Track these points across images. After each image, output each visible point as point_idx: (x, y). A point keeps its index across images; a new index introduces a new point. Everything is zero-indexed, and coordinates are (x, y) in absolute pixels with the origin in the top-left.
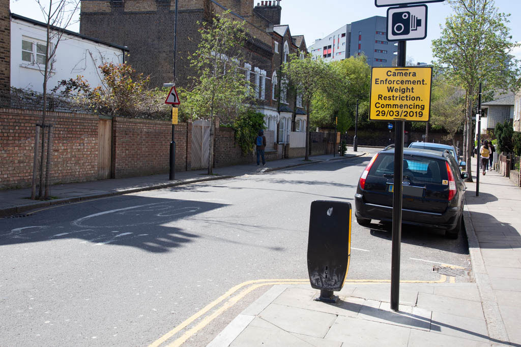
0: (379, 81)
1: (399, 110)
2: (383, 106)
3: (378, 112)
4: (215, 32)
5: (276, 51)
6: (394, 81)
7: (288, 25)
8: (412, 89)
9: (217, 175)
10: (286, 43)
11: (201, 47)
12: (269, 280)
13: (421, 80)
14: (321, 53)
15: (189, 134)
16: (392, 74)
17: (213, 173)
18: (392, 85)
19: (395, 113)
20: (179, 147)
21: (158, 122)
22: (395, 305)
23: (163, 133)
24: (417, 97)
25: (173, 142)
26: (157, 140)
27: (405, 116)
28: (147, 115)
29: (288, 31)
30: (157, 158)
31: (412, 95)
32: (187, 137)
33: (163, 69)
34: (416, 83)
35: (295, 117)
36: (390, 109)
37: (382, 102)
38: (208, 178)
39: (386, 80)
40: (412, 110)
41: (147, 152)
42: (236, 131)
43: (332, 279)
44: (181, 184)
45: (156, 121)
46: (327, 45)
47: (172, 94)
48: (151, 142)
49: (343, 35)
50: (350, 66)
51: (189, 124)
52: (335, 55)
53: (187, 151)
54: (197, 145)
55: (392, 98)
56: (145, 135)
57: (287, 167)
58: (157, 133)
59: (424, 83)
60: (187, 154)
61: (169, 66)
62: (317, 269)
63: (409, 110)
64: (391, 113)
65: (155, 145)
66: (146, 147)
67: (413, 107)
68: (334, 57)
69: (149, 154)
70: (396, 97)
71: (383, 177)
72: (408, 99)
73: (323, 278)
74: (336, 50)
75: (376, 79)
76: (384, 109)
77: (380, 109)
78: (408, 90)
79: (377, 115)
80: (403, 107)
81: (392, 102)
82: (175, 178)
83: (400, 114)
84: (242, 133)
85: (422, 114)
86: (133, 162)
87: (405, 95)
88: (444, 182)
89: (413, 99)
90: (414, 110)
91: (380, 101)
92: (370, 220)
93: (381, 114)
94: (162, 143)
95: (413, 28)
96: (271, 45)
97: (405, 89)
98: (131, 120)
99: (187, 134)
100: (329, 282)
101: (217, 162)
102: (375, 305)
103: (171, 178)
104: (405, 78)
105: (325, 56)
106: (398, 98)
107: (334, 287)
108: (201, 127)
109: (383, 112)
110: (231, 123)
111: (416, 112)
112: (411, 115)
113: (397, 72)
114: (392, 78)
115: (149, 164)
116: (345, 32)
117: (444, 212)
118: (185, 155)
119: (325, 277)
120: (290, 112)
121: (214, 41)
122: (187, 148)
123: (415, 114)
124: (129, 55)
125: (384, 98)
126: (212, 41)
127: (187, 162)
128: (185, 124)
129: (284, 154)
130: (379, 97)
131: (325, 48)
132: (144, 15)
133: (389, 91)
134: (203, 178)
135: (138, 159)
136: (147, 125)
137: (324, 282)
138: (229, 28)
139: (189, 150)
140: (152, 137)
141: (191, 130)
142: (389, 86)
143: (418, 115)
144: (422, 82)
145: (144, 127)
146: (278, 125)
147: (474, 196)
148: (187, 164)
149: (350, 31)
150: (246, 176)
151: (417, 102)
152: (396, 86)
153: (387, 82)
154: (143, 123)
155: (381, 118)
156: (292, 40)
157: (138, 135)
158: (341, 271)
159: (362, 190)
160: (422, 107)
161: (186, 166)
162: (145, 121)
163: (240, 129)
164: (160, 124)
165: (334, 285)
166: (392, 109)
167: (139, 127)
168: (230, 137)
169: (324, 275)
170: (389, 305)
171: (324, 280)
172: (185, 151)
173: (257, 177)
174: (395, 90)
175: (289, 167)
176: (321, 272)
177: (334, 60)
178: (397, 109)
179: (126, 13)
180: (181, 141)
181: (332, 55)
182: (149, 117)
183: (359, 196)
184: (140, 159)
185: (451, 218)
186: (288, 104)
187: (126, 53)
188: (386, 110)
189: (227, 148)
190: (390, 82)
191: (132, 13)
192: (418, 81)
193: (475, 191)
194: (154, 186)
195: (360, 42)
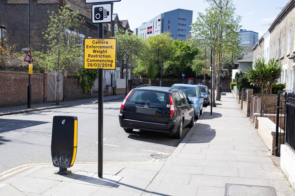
0: (89, 46)
1: (100, 63)
2: (91, 61)
3: (89, 64)
4: (60, 18)
5: (109, 30)
6: (96, 46)
7: (117, 14)
8: (106, 51)
9: (61, 105)
10: (116, 25)
11: (50, 26)
12: (40, 164)
13: (111, 46)
14: (146, 31)
15: (45, 80)
16: (95, 42)
17: (60, 104)
18: (95, 49)
19: (97, 65)
20: (39, 89)
21: (23, 73)
22: (100, 175)
23: (26, 80)
24: (109, 56)
25: (30, 85)
26: (22, 84)
27: (103, 66)
28: (14, 69)
29: (117, 17)
30: (22, 95)
31: (106, 54)
32: (44, 82)
33: (34, 40)
34: (108, 48)
35: (123, 70)
36: (95, 63)
37: (91, 58)
38: (54, 107)
39: (92, 46)
40: (106, 63)
41: (15, 91)
42: (79, 78)
43: (65, 161)
44: (34, 111)
45: (21, 72)
46: (150, 26)
47: (29, 55)
48: (18, 85)
49: (159, 20)
50: (159, 39)
51: (45, 74)
52: (154, 32)
53: (44, 91)
54: (51, 87)
55: (95, 56)
56: (13, 81)
57: (111, 100)
58: (22, 80)
59: (112, 47)
60: (44, 93)
61: (37, 38)
62: (57, 155)
63: (105, 63)
64: (96, 65)
65: (20, 87)
66: (14, 88)
67: (107, 61)
68: (154, 34)
69: (16, 93)
70: (98, 56)
71: (134, 103)
72: (104, 56)
73: (60, 160)
74: (155, 30)
75: (87, 45)
76: (92, 62)
77: (90, 63)
78: (104, 52)
79: (88, 66)
80: (102, 61)
81: (95, 59)
82: (31, 107)
83: (100, 65)
84: (83, 80)
85: (112, 65)
86: (4, 98)
87: (102, 54)
88: (168, 106)
89: (107, 56)
90: (108, 63)
91: (89, 58)
92: (133, 129)
93: (90, 65)
94: (26, 85)
95: (105, 17)
96: (106, 26)
97: (102, 51)
98: (3, 71)
99: (44, 80)
100: (63, 163)
101: (66, 98)
102: (90, 175)
103: (29, 107)
104: (102, 45)
105: (148, 33)
106: (99, 56)
107: (66, 165)
108: (54, 76)
109: (91, 64)
110: (76, 73)
111: (109, 64)
112: (106, 66)
113: (98, 41)
114: (95, 45)
115: (16, 99)
116: (160, 18)
117: (167, 123)
118: (43, 93)
119: (61, 159)
120: (119, 67)
121: (59, 23)
122: (44, 88)
123: (108, 65)
124: (6, 31)
125: (91, 56)
126: (57, 23)
127: (44, 97)
128: (42, 74)
129: (113, 92)
130: (89, 56)
131: (148, 28)
132: (20, 6)
133: (94, 52)
134: (51, 107)
135: (8, 96)
136: (15, 75)
137: (60, 163)
138: (68, 15)
139: (45, 90)
140: (19, 82)
141: (46, 78)
142: (94, 49)
143: (110, 66)
144: (111, 47)
145: (12, 76)
146: (112, 75)
147: (209, 115)
148: (44, 98)
149: (163, 18)
150: (82, 105)
151: (109, 59)
152: (97, 49)
153: (93, 47)
154: (12, 73)
155: (90, 67)
156: (120, 23)
157: (8, 81)
158: (70, 156)
159: (122, 111)
160: (112, 61)
161: (44, 100)
162: (13, 72)
163: (81, 77)
164: (24, 74)
165: (66, 164)
166: (96, 63)
167: (8, 76)
168: (75, 82)
169: (60, 159)
170: (97, 175)
171: (60, 161)
172: (43, 91)
173: (85, 106)
174: (97, 52)
175: (113, 100)
176: (58, 157)
177: (154, 35)
178: (98, 63)
179: (9, 4)
180: (39, 84)
181: (152, 32)
182: (16, 70)
183: (121, 115)
184: (10, 96)
185: (172, 126)
186: (118, 62)
187: (4, 30)
188: (93, 63)
189: (73, 89)
190: (94, 47)
191: (12, 4)
192: (109, 47)
193: (210, 112)
194: (14, 112)
195: (169, 25)
